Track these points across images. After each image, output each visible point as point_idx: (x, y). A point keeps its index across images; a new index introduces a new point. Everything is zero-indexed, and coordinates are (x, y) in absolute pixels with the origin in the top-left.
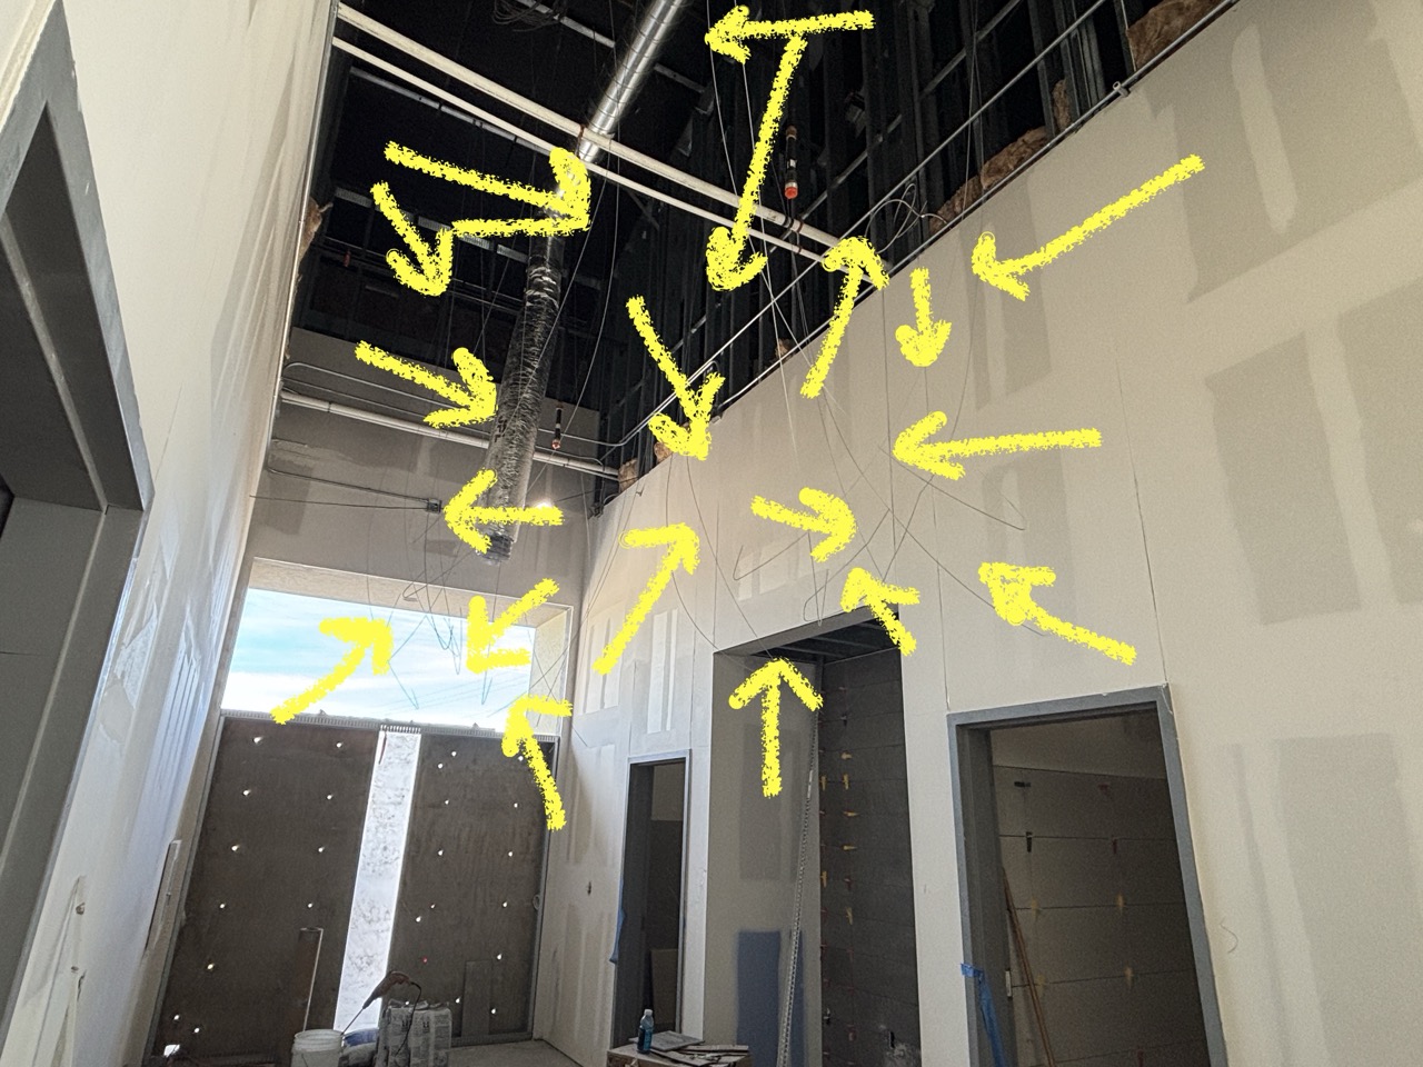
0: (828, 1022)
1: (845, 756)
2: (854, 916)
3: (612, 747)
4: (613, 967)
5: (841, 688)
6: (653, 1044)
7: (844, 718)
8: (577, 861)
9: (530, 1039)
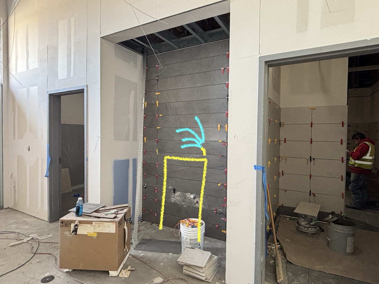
0: (146, 188)
1: (157, 94)
2: (159, 152)
3: (37, 87)
4: (46, 179)
5: (157, 66)
6: (83, 211)
7: (158, 78)
8: (21, 137)
9: (3, 208)
